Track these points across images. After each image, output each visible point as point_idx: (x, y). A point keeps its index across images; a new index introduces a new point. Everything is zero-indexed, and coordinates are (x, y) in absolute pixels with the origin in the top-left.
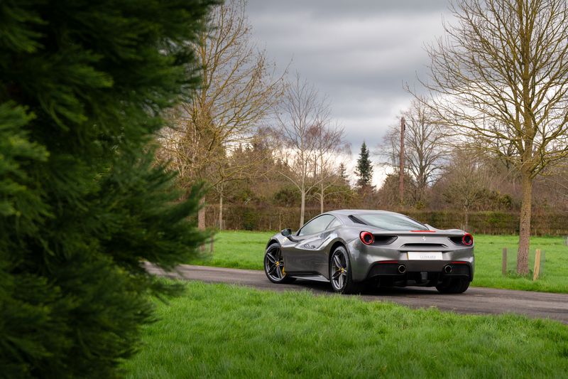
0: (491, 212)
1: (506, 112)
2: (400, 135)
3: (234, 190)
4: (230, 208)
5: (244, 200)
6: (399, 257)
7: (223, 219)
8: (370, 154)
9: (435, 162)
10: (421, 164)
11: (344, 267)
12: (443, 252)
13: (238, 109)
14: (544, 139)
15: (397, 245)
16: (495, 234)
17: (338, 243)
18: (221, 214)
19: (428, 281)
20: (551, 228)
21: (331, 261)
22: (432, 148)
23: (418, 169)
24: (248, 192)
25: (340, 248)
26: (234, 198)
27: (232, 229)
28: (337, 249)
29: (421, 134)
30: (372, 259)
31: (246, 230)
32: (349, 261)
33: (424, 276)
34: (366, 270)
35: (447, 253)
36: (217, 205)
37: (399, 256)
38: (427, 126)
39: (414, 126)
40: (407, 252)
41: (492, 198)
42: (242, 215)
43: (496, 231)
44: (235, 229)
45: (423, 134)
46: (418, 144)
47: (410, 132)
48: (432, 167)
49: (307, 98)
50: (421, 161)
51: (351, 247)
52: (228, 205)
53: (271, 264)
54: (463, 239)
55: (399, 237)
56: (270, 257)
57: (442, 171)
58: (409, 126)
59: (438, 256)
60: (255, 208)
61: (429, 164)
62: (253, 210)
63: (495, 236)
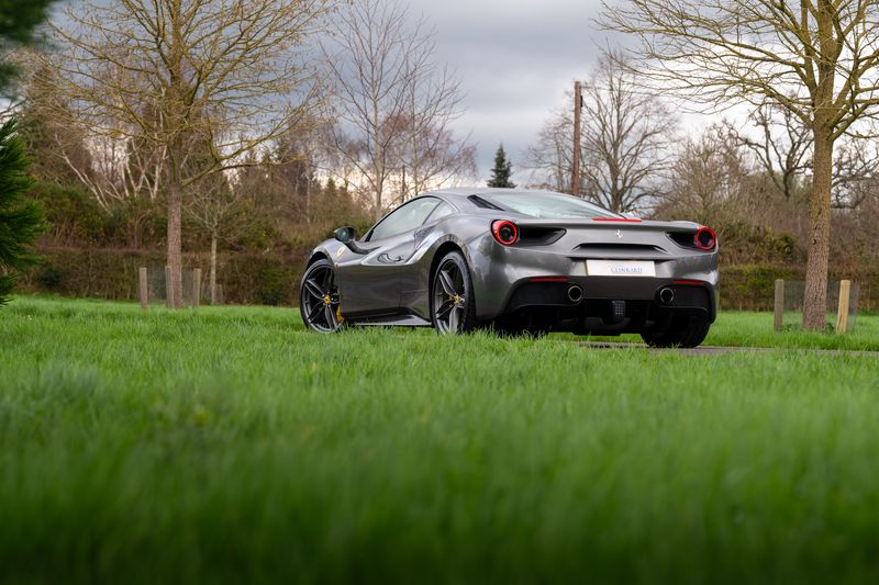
0: (754, 267)
1: (782, 9)
2: (572, 128)
3: (240, 223)
4: (231, 261)
5: (260, 246)
6: (568, 271)
7: (218, 282)
8: (512, 170)
9: (643, 182)
10: (615, 185)
11: (461, 292)
12: (657, 261)
13: (246, 24)
14: (857, 61)
15: (564, 246)
16: (761, 310)
17: (449, 246)
18: (213, 272)
19: (628, 319)
20: (871, 298)
21: (433, 284)
22: (636, 155)
23: (610, 197)
24: (269, 232)
25: (452, 255)
26: (241, 242)
27: (236, 302)
28: (446, 258)
29: (615, 125)
30: (516, 274)
31: (265, 303)
32: (470, 278)
33: (619, 309)
34: (504, 295)
35: (664, 265)
36: (205, 255)
37: (568, 268)
38: (627, 111)
39: (600, 110)
40: (584, 260)
41: (755, 240)
42: (257, 274)
43: (763, 304)
44: (241, 303)
45: (619, 127)
46: (608, 147)
47: (592, 123)
48: (636, 192)
49: (385, 22)
50: (615, 180)
51: (475, 251)
52: (226, 255)
53: (314, 302)
54: (696, 237)
55: (568, 230)
56: (313, 288)
57: (657, 201)
58: (591, 111)
59: (647, 270)
60: (281, 259)
61: (631, 186)
62: (277, 264)
63: (761, 313)
